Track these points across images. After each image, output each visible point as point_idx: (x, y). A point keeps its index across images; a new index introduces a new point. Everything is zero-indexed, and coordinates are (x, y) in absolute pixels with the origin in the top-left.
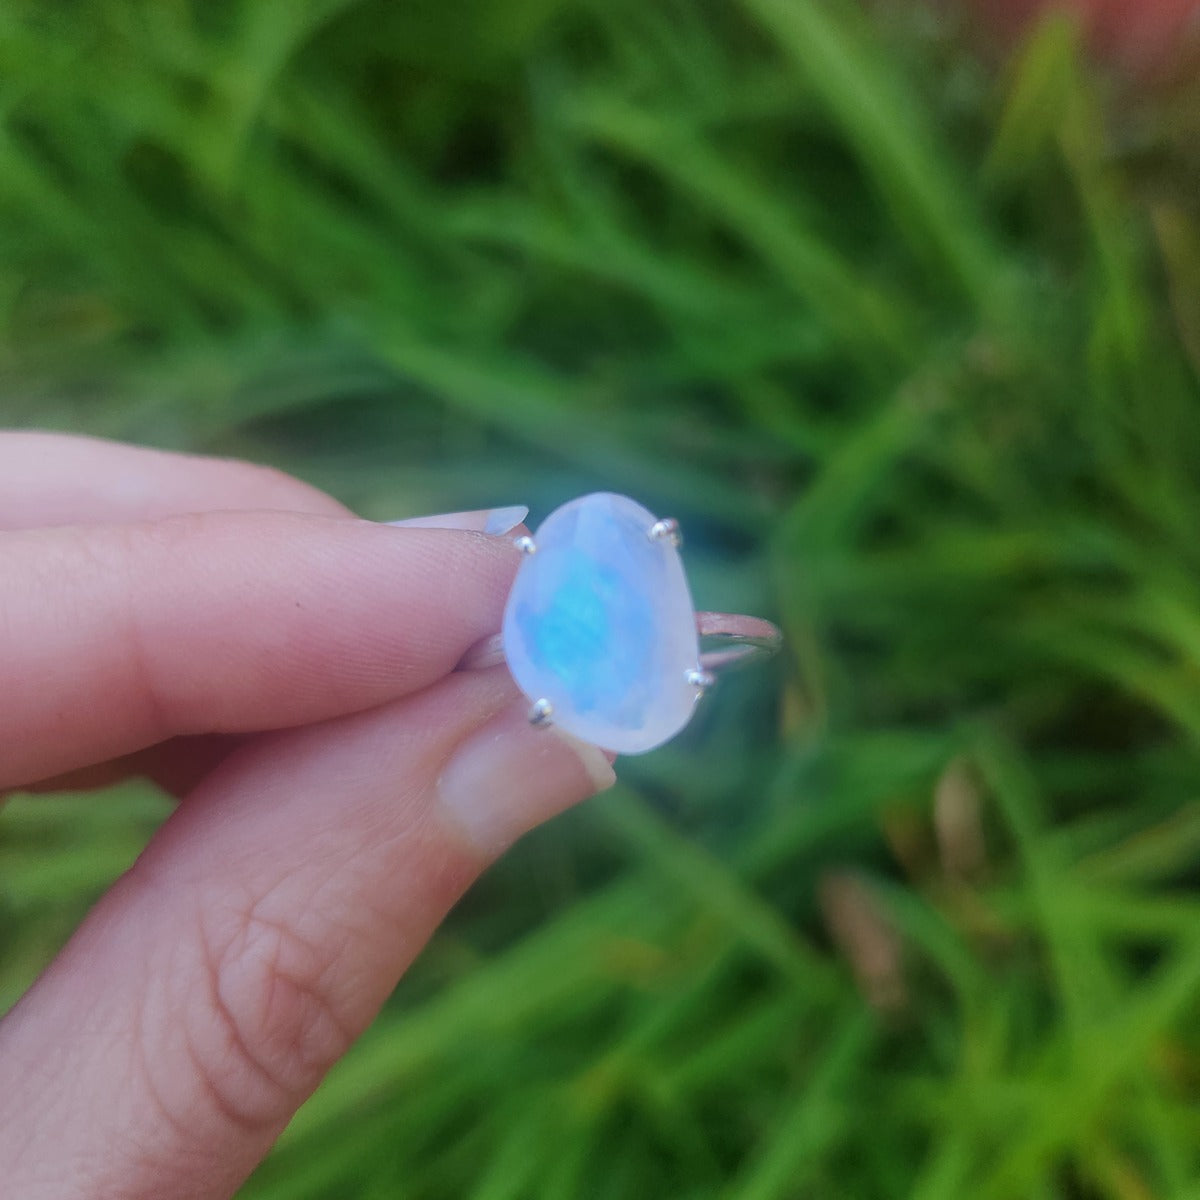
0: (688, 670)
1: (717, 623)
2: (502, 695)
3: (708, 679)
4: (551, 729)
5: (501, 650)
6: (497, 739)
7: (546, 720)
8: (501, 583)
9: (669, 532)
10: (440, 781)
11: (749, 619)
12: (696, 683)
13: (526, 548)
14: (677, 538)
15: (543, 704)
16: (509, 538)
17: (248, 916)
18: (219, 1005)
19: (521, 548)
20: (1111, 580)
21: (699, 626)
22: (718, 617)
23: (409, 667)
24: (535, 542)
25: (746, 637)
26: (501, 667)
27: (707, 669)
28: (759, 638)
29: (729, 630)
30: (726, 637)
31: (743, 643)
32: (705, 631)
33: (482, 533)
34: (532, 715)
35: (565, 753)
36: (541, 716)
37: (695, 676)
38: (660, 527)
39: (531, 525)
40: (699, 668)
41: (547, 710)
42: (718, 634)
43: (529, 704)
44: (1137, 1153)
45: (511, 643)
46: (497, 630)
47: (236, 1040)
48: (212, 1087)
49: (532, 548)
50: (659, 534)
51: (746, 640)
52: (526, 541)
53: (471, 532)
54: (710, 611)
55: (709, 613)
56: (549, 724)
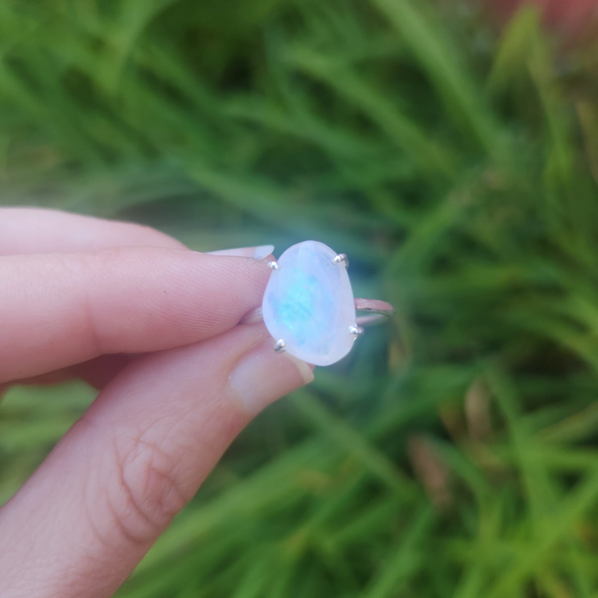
0: (351, 327)
1: (365, 304)
2: (260, 336)
3: (360, 331)
4: (284, 353)
5: (261, 315)
6: (258, 357)
7: (283, 349)
8: (262, 282)
9: (342, 260)
10: (230, 377)
11: (379, 302)
12: (355, 333)
13: (274, 266)
14: (346, 263)
15: (281, 342)
16: (266, 261)
17: (138, 441)
18: (123, 483)
19: (271, 266)
20: (555, 291)
21: (356, 305)
22: (365, 300)
23: (217, 322)
24: (277, 264)
25: (378, 310)
26: (261, 323)
27: (359, 325)
28: (385, 311)
29: (370, 307)
30: (369, 310)
31: (377, 313)
32: (359, 307)
33: (252, 258)
34: (276, 347)
35: (291, 364)
36: (280, 347)
37: (354, 329)
38: (338, 257)
39: (276, 255)
40: (356, 326)
41: (283, 344)
42: (365, 309)
43: (275, 342)
44: (566, 577)
45: (266, 312)
46: (260, 305)
47: (132, 500)
48: (119, 523)
49: (276, 267)
50: (337, 261)
51: (378, 312)
52: (274, 263)
53: (247, 258)
54: (361, 298)
55: (361, 299)
56: (284, 351)
